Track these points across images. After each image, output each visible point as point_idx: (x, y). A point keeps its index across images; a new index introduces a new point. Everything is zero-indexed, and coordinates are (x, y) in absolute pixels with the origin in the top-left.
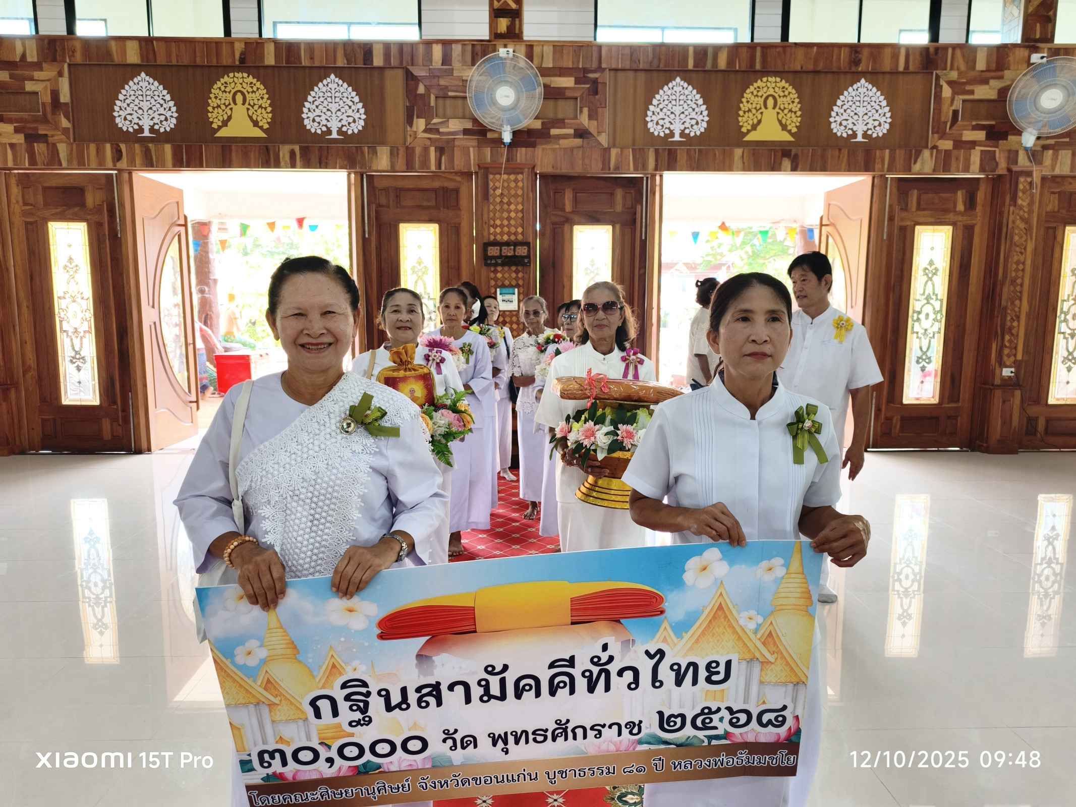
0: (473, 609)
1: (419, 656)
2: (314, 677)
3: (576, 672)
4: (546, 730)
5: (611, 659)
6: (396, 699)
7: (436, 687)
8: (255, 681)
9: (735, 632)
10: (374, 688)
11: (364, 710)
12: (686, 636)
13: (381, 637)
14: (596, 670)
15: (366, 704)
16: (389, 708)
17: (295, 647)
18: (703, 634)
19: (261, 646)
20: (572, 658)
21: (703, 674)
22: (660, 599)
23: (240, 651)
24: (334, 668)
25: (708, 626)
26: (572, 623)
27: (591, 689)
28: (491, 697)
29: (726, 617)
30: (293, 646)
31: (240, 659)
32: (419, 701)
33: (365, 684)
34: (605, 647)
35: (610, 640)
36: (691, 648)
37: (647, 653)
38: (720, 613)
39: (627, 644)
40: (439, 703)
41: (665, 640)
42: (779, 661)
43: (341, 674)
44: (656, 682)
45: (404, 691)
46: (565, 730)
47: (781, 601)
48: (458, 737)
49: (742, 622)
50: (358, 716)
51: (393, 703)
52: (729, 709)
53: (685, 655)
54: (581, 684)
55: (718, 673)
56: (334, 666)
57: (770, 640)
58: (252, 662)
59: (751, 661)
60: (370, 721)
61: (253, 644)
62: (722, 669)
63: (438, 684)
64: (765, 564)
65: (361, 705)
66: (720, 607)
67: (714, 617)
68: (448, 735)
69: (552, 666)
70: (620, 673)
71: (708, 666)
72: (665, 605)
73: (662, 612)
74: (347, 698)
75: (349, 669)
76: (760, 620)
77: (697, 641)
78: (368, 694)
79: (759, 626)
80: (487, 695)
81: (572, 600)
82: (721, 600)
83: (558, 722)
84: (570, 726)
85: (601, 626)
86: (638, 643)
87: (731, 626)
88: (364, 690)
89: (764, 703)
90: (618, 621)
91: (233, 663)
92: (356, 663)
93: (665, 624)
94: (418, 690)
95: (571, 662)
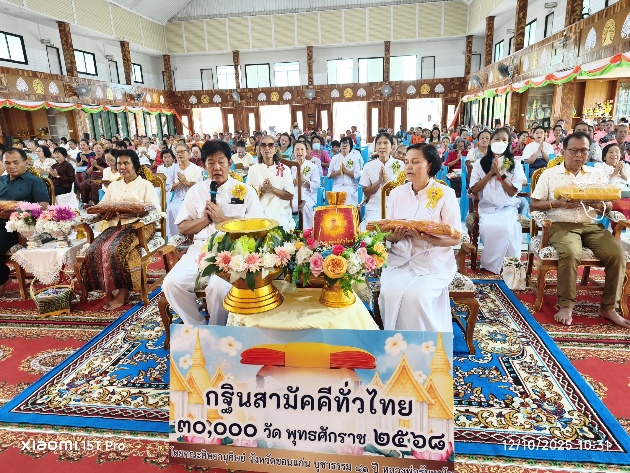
0: (284, 353)
1: (258, 376)
2: (210, 379)
3: (332, 397)
4: (315, 433)
5: (349, 391)
6: (245, 400)
7: (264, 395)
8: (185, 378)
9: (412, 383)
10: (235, 391)
11: (229, 404)
12: (388, 383)
13: (242, 362)
14: (342, 397)
15: (231, 399)
16: (241, 405)
17: (204, 361)
18: (396, 382)
19: (191, 358)
20: (330, 388)
21: (397, 408)
22: (373, 360)
23: (182, 360)
24: (220, 376)
25: (398, 378)
26: (331, 368)
27: (339, 409)
28: (290, 406)
29: (407, 374)
30: (204, 360)
31: (181, 364)
32: (256, 402)
33: (232, 388)
34: (346, 384)
35: (349, 380)
36: (390, 391)
37: (368, 390)
38: (404, 371)
39: (358, 383)
40: (265, 406)
41: (376, 384)
42: (437, 404)
43: (222, 380)
44: (373, 410)
45: (249, 394)
46: (325, 433)
47: (434, 366)
48: (272, 428)
49: (416, 377)
50: (226, 406)
51: (243, 402)
52: (412, 433)
53: (387, 395)
54: (334, 405)
55: (405, 408)
56: (220, 375)
57: (431, 390)
58: (186, 367)
59: (422, 402)
60: (231, 411)
61: (187, 356)
62: (407, 406)
63: (265, 393)
64: (424, 344)
65: (229, 400)
66: (404, 367)
67: (401, 373)
68: (267, 427)
69: (320, 391)
70: (354, 401)
71: (400, 403)
72: (376, 363)
73: (375, 367)
74: (223, 395)
75: (226, 377)
76: (425, 377)
77: (393, 386)
78: (232, 394)
79: (425, 381)
80: (288, 405)
81: (331, 355)
82: (404, 363)
83: (322, 428)
84: (328, 432)
85: (344, 371)
86: (363, 383)
87: (410, 379)
88: (231, 391)
89: (431, 431)
90: (353, 370)
91: (178, 366)
92: (229, 375)
93: (376, 374)
94: (256, 395)
95: (329, 390)
